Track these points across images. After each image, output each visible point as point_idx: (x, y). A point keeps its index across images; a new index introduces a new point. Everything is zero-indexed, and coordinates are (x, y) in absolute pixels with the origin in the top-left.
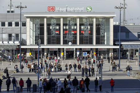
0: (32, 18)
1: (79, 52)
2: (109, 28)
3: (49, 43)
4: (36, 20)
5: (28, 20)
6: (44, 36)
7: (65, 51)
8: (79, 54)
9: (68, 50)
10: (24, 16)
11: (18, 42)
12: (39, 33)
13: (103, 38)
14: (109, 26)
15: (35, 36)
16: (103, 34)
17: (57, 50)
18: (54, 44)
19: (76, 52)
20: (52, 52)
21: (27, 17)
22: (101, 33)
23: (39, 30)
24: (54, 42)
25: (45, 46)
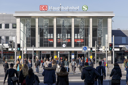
0: (23, 19)
1: (74, 55)
2: (107, 28)
3: (41, 45)
4: (26, 20)
5: (18, 20)
6: (35, 38)
7: (58, 55)
8: (74, 57)
9: (62, 53)
10: (14, 15)
11: (7, 45)
12: (30, 34)
13: (100, 40)
14: (107, 27)
15: (27, 38)
16: (100, 35)
17: (50, 53)
18: (46, 46)
19: (71, 55)
20: (44, 55)
21: (17, 17)
22: (98, 34)
23: (30, 31)
24: (46, 44)
25: (38, 48)
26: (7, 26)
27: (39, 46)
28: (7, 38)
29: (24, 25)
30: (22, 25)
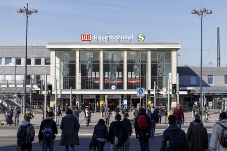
0: (59, 52)
1: (126, 101)
2: (171, 65)
3: (83, 87)
4: (63, 53)
5: (53, 53)
6: (75, 77)
7: (106, 100)
8: (126, 103)
9: (111, 98)
10: (47, 47)
12: (69, 72)
13: (161, 80)
14: (171, 63)
15: (64, 77)
16: (161, 73)
17: (95, 97)
18: (89, 88)
19: (122, 100)
20: (87, 100)
21: (52, 49)
22: (158, 72)
23: (68, 68)
24: (89, 86)
25: (78, 91)
26: (38, 62)
27: (80, 88)
28: (38, 77)
29: (61, 61)
30: (58, 60)
